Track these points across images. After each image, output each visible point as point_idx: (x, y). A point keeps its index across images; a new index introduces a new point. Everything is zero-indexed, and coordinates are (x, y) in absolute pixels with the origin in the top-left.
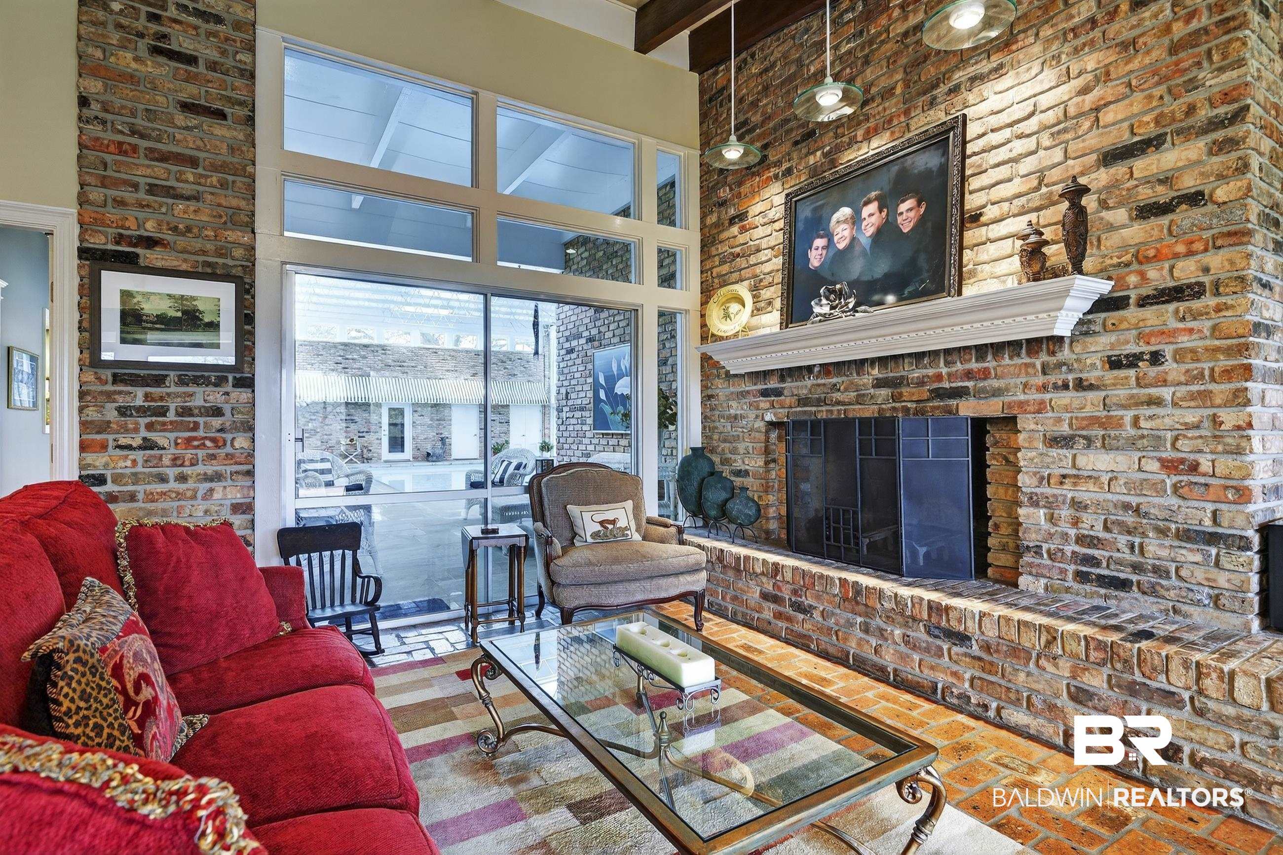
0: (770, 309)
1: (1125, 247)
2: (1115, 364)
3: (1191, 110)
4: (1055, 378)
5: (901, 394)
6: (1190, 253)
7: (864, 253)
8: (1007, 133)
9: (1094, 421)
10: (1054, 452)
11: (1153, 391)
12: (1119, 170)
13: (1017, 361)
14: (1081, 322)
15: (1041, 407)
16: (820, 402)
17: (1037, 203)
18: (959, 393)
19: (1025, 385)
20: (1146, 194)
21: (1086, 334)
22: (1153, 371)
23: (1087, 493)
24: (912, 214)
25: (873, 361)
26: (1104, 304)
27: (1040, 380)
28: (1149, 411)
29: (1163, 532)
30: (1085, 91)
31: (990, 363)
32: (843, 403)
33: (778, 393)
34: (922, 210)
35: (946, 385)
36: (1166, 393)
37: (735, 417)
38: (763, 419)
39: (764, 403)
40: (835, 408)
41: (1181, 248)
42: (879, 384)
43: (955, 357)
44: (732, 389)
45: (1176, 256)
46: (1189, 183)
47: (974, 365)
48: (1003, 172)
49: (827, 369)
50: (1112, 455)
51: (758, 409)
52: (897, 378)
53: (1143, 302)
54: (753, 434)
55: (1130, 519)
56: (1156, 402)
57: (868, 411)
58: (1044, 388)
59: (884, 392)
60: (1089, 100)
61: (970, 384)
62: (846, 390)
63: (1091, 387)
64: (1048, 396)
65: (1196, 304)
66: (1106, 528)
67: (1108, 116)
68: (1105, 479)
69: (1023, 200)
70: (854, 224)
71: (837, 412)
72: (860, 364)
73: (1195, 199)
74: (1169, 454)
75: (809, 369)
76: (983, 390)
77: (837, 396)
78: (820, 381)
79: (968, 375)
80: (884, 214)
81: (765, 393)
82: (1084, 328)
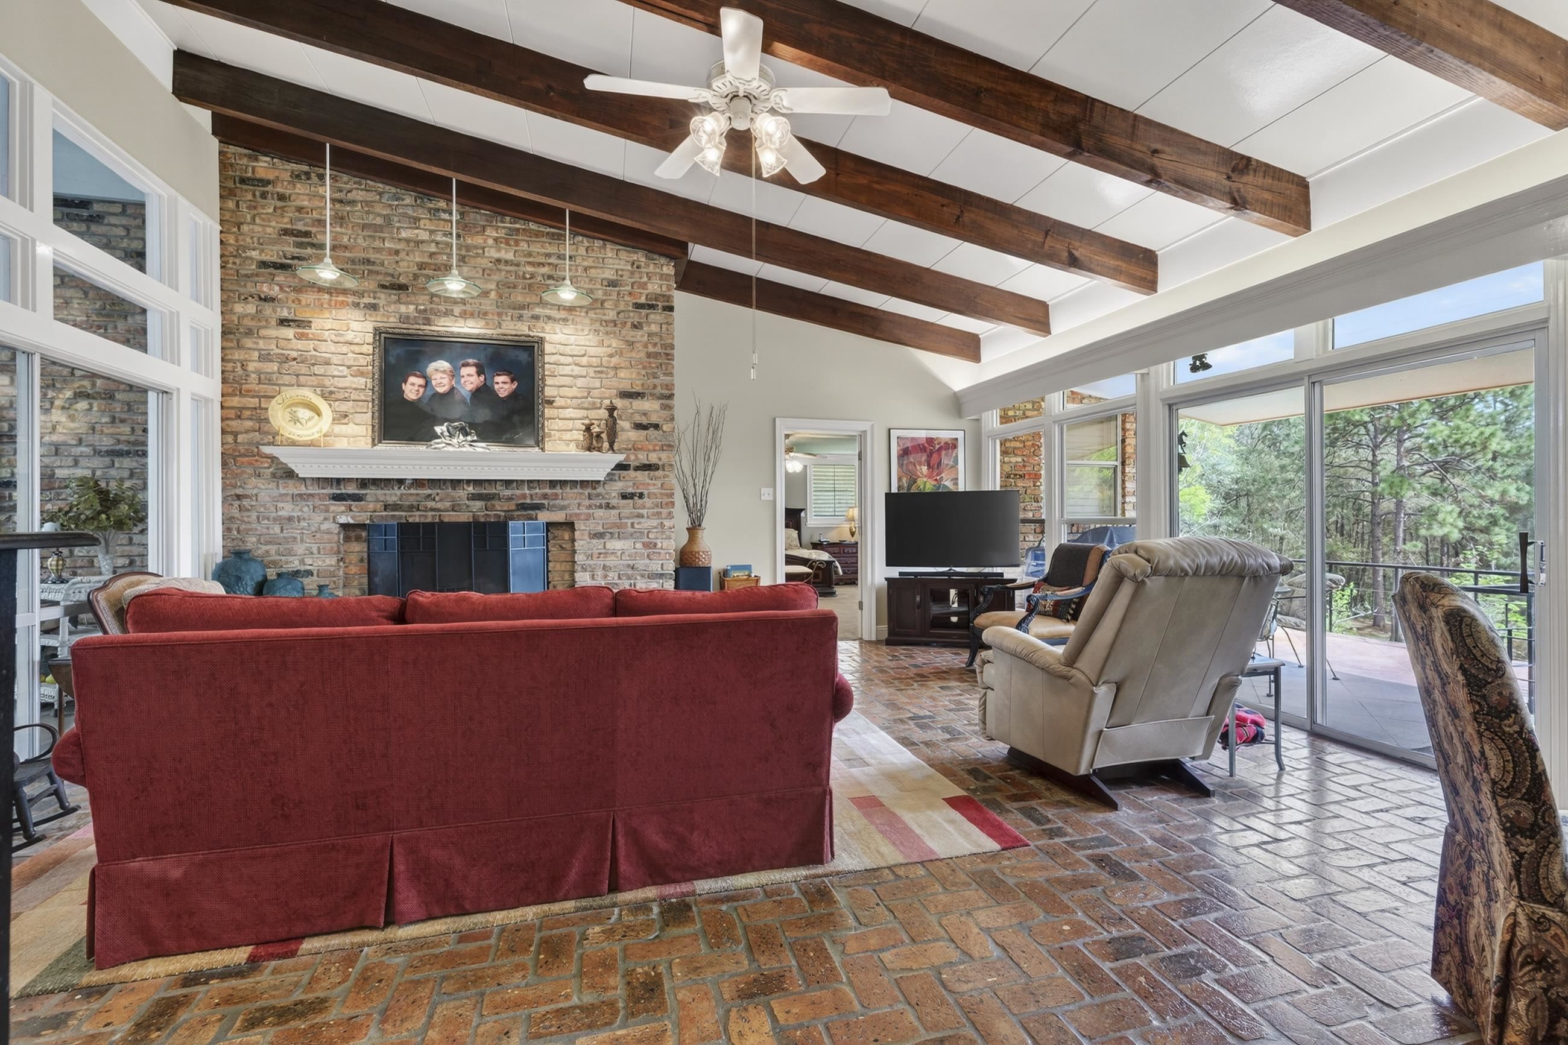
0: (346, 421)
1: (629, 440)
2: (624, 497)
3: (655, 387)
4: (598, 502)
5: (494, 506)
6: (655, 450)
7: (463, 401)
8: (570, 360)
9: (615, 525)
10: (594, 541)
11: (641, 511)
12: (626, 402)
13: (575, 491)
14: (608, 474)
15: (588, 517)
16: (411, 508)
17: (586, 405)
18: (538, 507)
19: (579, 504)
20: (639, 419)
21: (611, 480)
22: (640, 501)
23: (611, 561)
24: (506, 386)
25: (469, 482)
26: (621, 467)
27: (587, 502)
28: (641, 520)
29: (642, 576)
30: (611, 356)
31: (558, 491)
32: (439, 510)
33: (357, 498)
34: (514, 387)
35: (528, 501)
36: (644, 512)
37: (290, 519)
38: (334, 521)
39: (339, 507)
40: (430, 513)
41: (651, 448)
42: (474, 497)
43: (536, 485)
44: (282, 491)
45: (649, 450)
46: (654, 419)
47: (547, 491)
48: (567, 381)
49: (418, 483)
50: (623, 542)
51: (327, 511)
52: (489, 494)
53: (637, 469)
54: (318, 535)
55: (630, 572)
56: (641, 516)
57: (464, 517)
58: (590, 507)
59: (479, 504)
60: (615, 360)
61: (545, 502)
62: (441, 500)
63: (614, 508)
64: (591, 511)
65: (657, 473)
66: (619, 578)
67: (622, 374)
68: (619, 553)
69: (579, 401)
70: (453, 376)
71: (430, 516)
72: (456, 483)
73: (656, 426)
74: (646, 540)
75: (401, 482)
76: (554, 506)
77: (430, 504)
78: (412, 491)
79: (545, 496)
80: (482, 378)
81: (337, 498)
82: (610, 477)
